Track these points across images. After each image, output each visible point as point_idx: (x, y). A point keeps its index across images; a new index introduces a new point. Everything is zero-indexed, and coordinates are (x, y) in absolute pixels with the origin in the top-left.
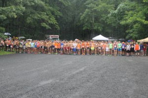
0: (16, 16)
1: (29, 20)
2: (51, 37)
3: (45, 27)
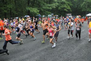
0: (55, 8)
1: (59, 8)
2: (68, 15)
3: (66, 11)
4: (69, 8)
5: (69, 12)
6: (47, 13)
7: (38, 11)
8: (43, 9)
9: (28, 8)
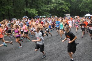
0: (53, 8)
1: (58, 9)
2: (66, 15)
3: (64, 11)
4: (67, 8)
5: (67, 13)
6: (45, 14)
7: (37, 12)
8: (42, 10)
9: (26, 9)
